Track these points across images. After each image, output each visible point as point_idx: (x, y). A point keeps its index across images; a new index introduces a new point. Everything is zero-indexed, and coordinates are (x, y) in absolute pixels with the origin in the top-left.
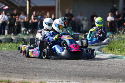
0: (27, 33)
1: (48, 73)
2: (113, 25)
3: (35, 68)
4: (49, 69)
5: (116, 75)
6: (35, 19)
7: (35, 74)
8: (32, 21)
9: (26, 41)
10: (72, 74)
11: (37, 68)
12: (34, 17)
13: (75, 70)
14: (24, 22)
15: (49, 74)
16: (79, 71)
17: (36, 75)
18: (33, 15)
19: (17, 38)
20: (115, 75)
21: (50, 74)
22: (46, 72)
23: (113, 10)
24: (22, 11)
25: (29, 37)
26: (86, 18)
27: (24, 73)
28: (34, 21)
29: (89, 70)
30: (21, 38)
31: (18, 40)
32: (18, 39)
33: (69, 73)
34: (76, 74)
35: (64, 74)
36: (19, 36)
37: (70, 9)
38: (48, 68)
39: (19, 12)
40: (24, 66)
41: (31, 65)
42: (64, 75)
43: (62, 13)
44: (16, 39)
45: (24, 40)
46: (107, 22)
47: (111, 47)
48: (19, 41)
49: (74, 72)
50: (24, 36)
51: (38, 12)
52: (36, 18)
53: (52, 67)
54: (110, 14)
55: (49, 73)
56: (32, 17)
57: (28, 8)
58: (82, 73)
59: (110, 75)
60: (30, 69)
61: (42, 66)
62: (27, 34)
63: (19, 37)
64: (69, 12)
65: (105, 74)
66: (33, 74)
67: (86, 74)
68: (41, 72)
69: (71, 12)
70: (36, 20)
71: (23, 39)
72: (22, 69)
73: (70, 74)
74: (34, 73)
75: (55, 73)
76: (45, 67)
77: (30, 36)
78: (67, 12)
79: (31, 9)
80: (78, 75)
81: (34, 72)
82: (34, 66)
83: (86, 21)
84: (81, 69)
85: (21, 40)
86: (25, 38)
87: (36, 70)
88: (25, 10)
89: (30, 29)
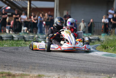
3: (34, 63)
4: (46, 64)
5: (109, 71)
9: (26, 39)
10: (68, 69)
11: (36, 63)
13: (72, 65)
17: (34, 69)
22: (44, 67)
27: (24, 67)
29: (84, 66)
30: (21, 36)
32: (19, 37)
33: (65, 68)
34: (72, 69)
35: (61, 68)
39: (21, 12)
40: (23, 61)
41: (30, 60)
42: (61, 70)
44: (17, 37)
45: (24, 38)
47: (105, 46)
49: (70, 68)
53: (49, 63)
55: (47, 67)
58: (78, 68)
59: (103, 71)
60: (29, 63)
61: (41, 61)
63: (19, 35)
65: (99, 70)
67: (82, 69)
68: (40, 66)
70: (36, 21)
72: (21, 64)
75: (52, 67)
76: (44, 62)
77: (30, 35)
80: (74, 69)
81: (33, 67)
82: (32, 61)
84: (77, 65)
85: (21, 38)
86: (25, 36)
87: (35, 65)
88: (26, 10)
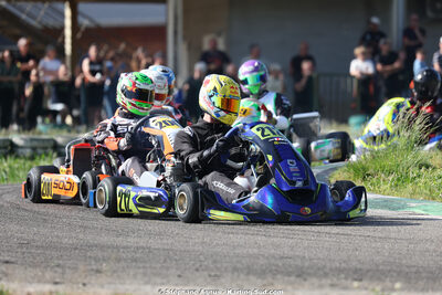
0: (69, 120)
1: (141, 265)
2: (372, 89)
3: (96, 246)
4: (143, 248)
5: (381, 267)
6: (93, 73)
7: (94, 267)
8: (84, 79)
10: (225, 265)
11: (102, 247)
12: (91, 63)
13: (237, 251)
14: (58, 84)
15: (144, 267)
16: (250, 256)
17: (98, 271)
18: (87, 56)
19: (32, 140)
20: (377, 266)
21: (148, 265)
22: (135, 260)
23: (368, 37)
24: (46, 43)
25: (73, 135)
26: (276, 67)
27: (58, 266)
28: (90, 78)
29: (287, 251)
30: (44, 140)
31: (34, 149)
32: (35, 144)
33: (215, 262)
34: (239, 265)
35: (198, 265)
36: (40, 133)
37: (219, 34)
38: (141, 244)
39: (39, 46)
40: (55, 240)
41: (81, 236)
42: (197, 270)
43: (190, 48)
44: (29, 144)
45: (56, 146)
46: (349, 81)
47: (364, 169)
48: (40, 151)
49: (235, 260)
50: (55, 131)
51: (105, 47)
52: (97, 68)
53: (154, 243)
54: (359, 51)
55: (145, 262)
56: (86, 65)
57: (68, 32)
58: (262, 261)
59: (359, 266)
60: (76, 249)
61: (120, 239)
62: (67, 126)
63: (36, 137)
64: (214, 43)
65: (343, 265)
66: (89, 268)
67: (277, 266)
68: (118, 260)
69: (221, 46)
70: (98, 76)
71: (52, 143)
72: (47, 252)
73: (219, 265)
74: (90, 265)
75: (165, 261)
76: (132, 241)
77: (78, 132)
78: (206, 46)
79: (79, 35)
80: (248, 267)
81: (93, 262)
82: (90, 238)
83: (276, 77)
84: (259, 247)
85: (45, 148)
86: (60, 140)
87: (100, 254)
88: (60, 40)
89: (78, 107)
